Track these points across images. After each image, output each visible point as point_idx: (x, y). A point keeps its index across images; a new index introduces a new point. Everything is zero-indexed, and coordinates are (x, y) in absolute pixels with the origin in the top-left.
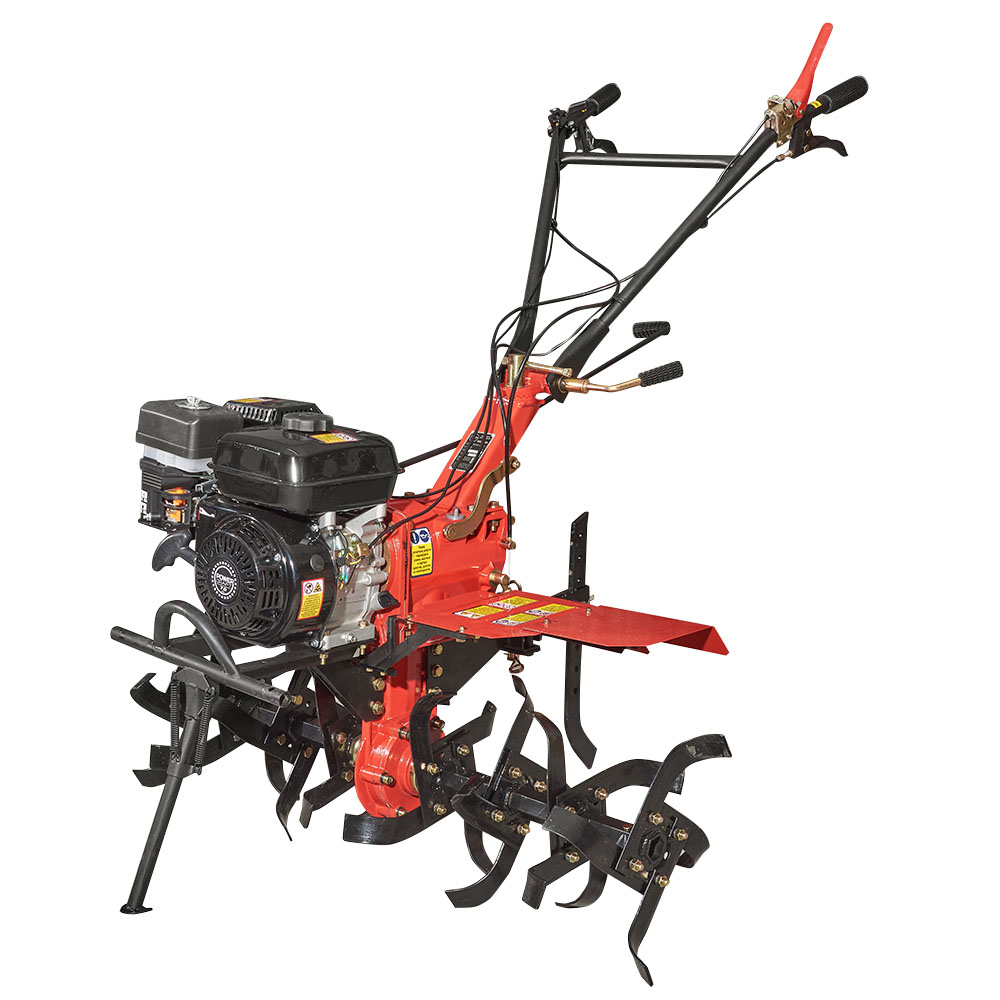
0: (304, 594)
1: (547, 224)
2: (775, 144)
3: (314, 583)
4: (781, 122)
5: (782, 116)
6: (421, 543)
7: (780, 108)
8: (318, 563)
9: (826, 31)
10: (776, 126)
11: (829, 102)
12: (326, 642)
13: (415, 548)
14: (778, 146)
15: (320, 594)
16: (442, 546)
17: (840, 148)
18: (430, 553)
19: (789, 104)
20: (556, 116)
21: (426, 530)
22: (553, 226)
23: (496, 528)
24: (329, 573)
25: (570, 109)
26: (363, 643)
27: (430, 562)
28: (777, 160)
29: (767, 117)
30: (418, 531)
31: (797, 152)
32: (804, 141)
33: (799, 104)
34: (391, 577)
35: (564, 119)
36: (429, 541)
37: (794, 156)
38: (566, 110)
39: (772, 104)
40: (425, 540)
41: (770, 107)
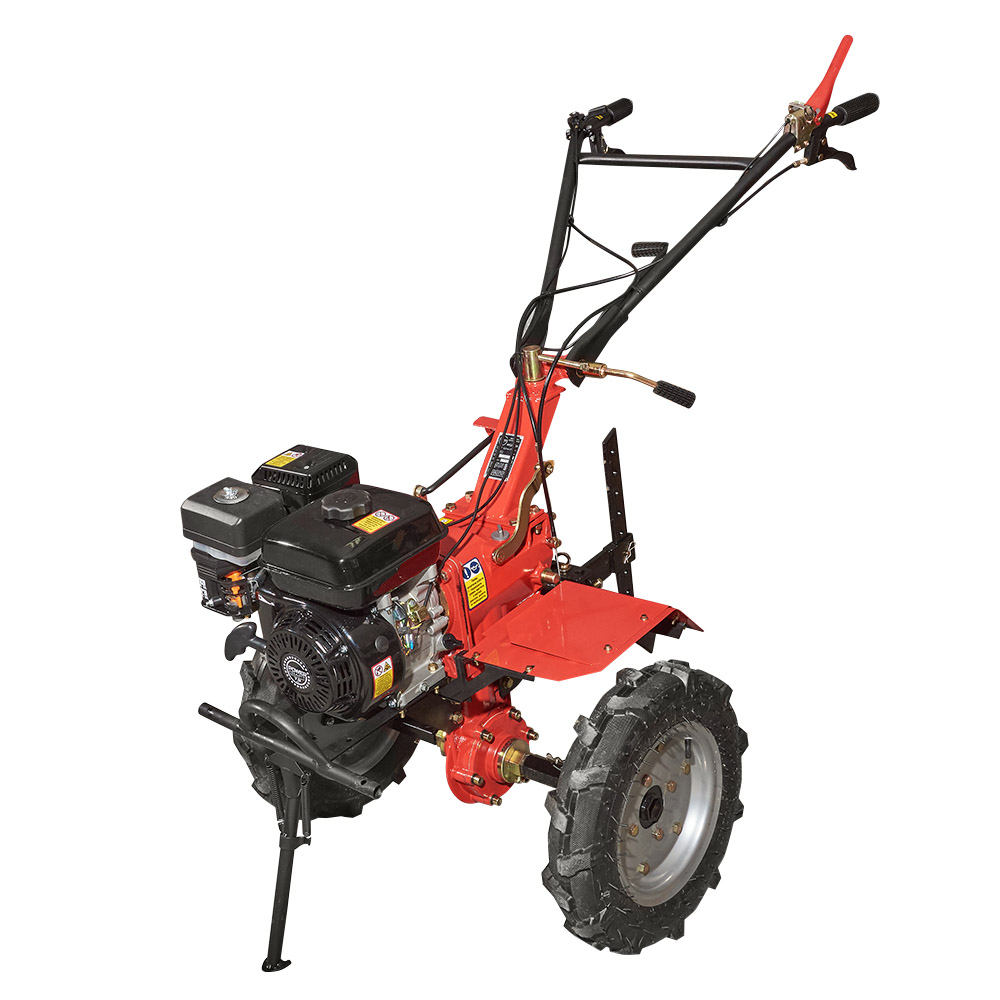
0: (376, 677)
1: (564, 221)
2: (792, 149)
3: (382, 664)
4: (800, 127)
5: (802, 121)
6: (473, 575)
7: (801, 114)
8: (382, 645)
9: (847, 42)
10: (795, 131)
11: (844, 114)
12: (403, 700)
13: (467, 582)
14: (796, 151)
15: (391, 670)
16: (493, 571)
17: (848, 161)
18: (483, 582)
19: (809, 110)
20: (575, 119)
21: (475, 560)
22: (570, 223)
23: (540, 530)
24: (394, 648)
25: (590, 113)
26: (435, 685)
27: (484, 589)
28: (792, 166)
29: (788, 121)
30: (468, 566)
31: (812, 159)
32: (818, 151)
33: (818, 111)
34: (451, 620)
35: (583, 123)
36: (481, 570)
37: (809, 164)
38: (586, 114)
39: (792, 109)
40: (476, 572)
41: (791, 112)
